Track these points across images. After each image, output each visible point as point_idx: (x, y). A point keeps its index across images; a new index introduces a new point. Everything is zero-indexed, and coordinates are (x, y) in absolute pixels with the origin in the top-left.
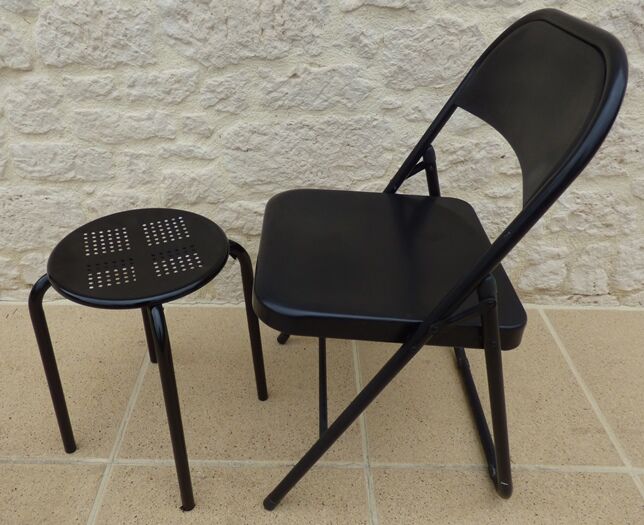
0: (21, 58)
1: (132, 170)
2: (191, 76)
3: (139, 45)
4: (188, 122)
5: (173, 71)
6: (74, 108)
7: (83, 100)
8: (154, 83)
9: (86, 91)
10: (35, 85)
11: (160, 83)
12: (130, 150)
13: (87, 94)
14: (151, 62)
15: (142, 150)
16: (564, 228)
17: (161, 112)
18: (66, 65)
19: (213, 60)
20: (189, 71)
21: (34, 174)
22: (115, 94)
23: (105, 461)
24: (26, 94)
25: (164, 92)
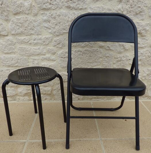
0: (5, 32)
1: (33, 63)
2: (50, 37)
3: (37, 29)
4: (49, 50)
5: (46, 36)
6: (18, 46)
7: (21, 44)
8: (40, 39)
9: (22, 41)
10: (8, 40)
11: (42, 39)
12: (33, 58)
13: (22, 42)
14: (40, 33)
15: (36, 58)
16: (146, 79)
17: (42, 47)
18: (17, 34)
19: (56, 33)
20: (50, 36)
21: (6, 65)
22: (30, 42)
23: (25, 141)
24: (6, 42)
25: (43, 42)
